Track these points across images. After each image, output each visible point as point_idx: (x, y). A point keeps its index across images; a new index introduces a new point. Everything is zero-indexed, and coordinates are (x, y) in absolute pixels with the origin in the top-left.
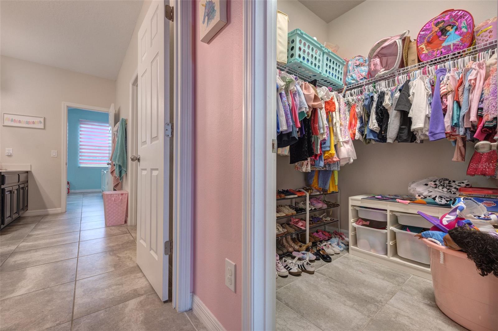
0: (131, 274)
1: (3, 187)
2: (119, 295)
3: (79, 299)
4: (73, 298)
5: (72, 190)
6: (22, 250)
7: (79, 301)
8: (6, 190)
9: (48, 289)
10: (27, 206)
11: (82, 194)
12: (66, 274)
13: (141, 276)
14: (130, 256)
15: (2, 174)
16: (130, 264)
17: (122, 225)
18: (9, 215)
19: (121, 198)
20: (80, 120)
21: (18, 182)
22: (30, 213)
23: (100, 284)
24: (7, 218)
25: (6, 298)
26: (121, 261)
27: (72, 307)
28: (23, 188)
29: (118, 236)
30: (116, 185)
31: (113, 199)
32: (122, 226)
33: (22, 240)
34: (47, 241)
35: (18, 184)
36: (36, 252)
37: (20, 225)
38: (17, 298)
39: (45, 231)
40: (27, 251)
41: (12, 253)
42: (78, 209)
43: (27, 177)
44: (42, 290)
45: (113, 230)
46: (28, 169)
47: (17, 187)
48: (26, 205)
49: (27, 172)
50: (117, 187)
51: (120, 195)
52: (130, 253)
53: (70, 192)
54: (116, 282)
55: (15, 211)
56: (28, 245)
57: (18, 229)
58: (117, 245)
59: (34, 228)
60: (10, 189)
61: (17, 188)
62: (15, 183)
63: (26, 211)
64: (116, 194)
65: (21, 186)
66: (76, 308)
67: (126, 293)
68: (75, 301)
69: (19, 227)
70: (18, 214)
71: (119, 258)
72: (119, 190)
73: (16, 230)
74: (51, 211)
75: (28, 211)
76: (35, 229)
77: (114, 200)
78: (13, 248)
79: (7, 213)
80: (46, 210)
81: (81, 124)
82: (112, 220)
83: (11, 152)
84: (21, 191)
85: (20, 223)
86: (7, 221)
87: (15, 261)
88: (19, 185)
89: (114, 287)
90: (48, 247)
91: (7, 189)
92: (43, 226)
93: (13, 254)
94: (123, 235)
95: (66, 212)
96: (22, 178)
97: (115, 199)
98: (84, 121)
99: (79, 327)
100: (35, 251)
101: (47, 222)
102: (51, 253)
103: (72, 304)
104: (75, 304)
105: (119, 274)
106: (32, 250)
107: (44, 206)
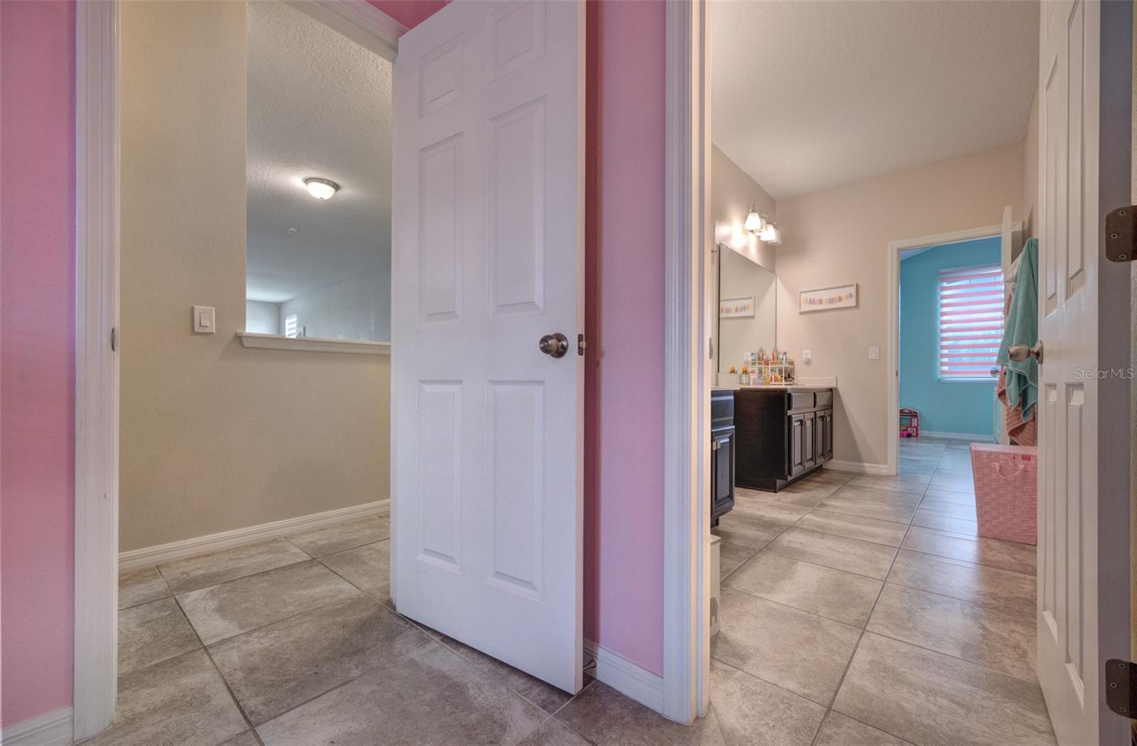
0: (1007, 700)
1: (789, 413)
2: (950, 733)
3: (856, 672)
4: (846, 662)
5: (924, 432)
6: (804, 526)
7: (854, 677)
8: (794, 420)
9: (815, 616)
10: (831, 451)
11: (946, 441)
12: (851, 605)
13: (1042, 728)
14: (1023, 644)
15: (788, 392)
16: (1015, 670)
17: (1027, 546)
18: (800, 461)
19: (1021, 466)
20: (941, 271)
21: (814, 407)
22: (836, 464)
23: (910, 668)
24: (795, 466)
25: (761, 596)
26: (987, 644)
27: (838, 680)
28: (822, 417)
29: (1002, 571)
30: (1017, 428)
31: (997, 465)
32: (1024, 549)
33: (810, 510)
34: (844, 524)
35: (814, 410)
36: (821, 538)
37: (818, 482)
38: (773, 605)
39: (847, 504)
40: (809, 531)
41: (791, 526)
42: (923, 474)
43: (831, 399)
44: (805, 613)
45: (993, 549)
46: (833, 385)
47: (812, 415)
48: (829, 448)
49: (831, 390)
50: (1018, 434)
51: (1020, 457)
52: (1025, 636)
53: (920, 434)
54: (953, 692)
55: (809, 456)
56: (814, 520)
57: (811, 488)
58: (992, 594)
59: (833, 494)
60: (801, 417)
61: (811, 418)
62: (808, 407)
63: (830, 459)
64: (1006, 454)
65: (819, 414)
66: (843, 688)
67: (970, 740)
68: (848, 673)
69: (815, 484)
70: (814, 463)
71: (984, 633)
72: (1026, 444)
73: (809, 490)
74: (869, 468)
75: (833, 461)
76: (834, 496)
77: (998, 469)
78: (794, 517)
79: (796, 457)
80: (860, 464)
81: (943, 280)
82: (994, 522)
83: (809, 356)
84: (820, 423)
85: (819, 479)
86: (796, 470)
87: (790, 542)
88: (815, 413)
89: (944, 702)
90: (842, 536)
91: (795, 418)
92: (849, 494)
93: (790, 528)
94: (1022, 576)
95: (897, 475)
96: (822, 401)
97: (1001, 468)
98: (955, 272)
99: (835, 732)
100: (820, 535)
101: (858, 488)
102: (842, 550)
103: (841, 674)
104: (846, 678)
105: (969, 676)
106: (817, 532)
107: (857, 457)
